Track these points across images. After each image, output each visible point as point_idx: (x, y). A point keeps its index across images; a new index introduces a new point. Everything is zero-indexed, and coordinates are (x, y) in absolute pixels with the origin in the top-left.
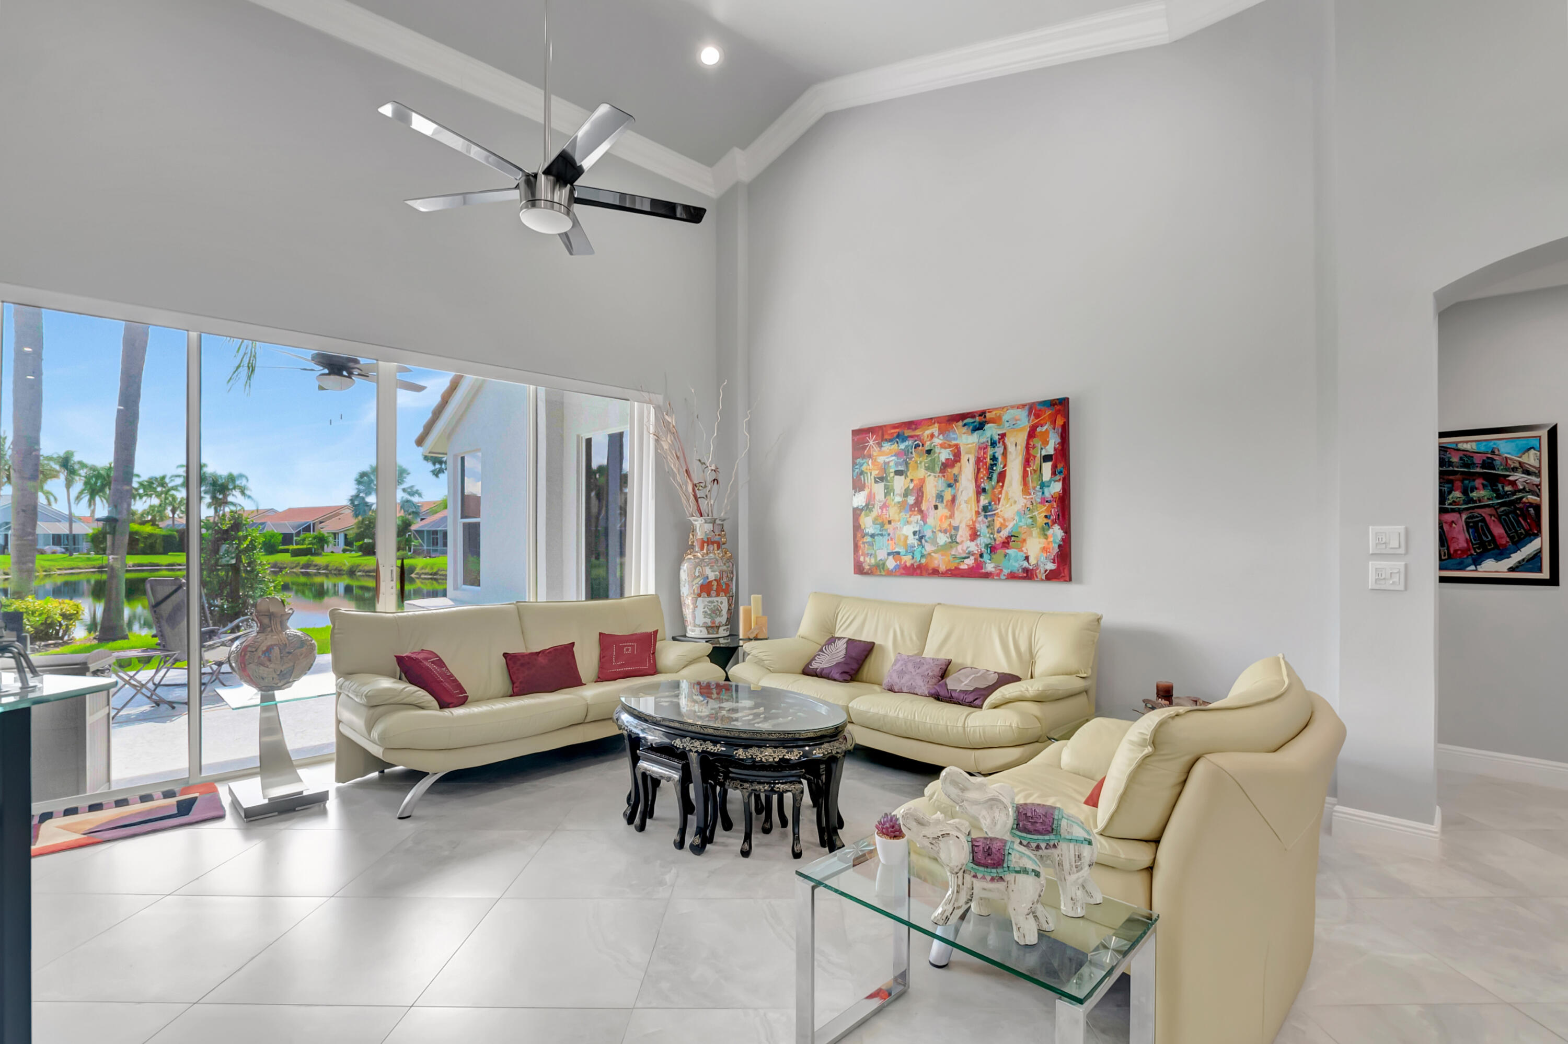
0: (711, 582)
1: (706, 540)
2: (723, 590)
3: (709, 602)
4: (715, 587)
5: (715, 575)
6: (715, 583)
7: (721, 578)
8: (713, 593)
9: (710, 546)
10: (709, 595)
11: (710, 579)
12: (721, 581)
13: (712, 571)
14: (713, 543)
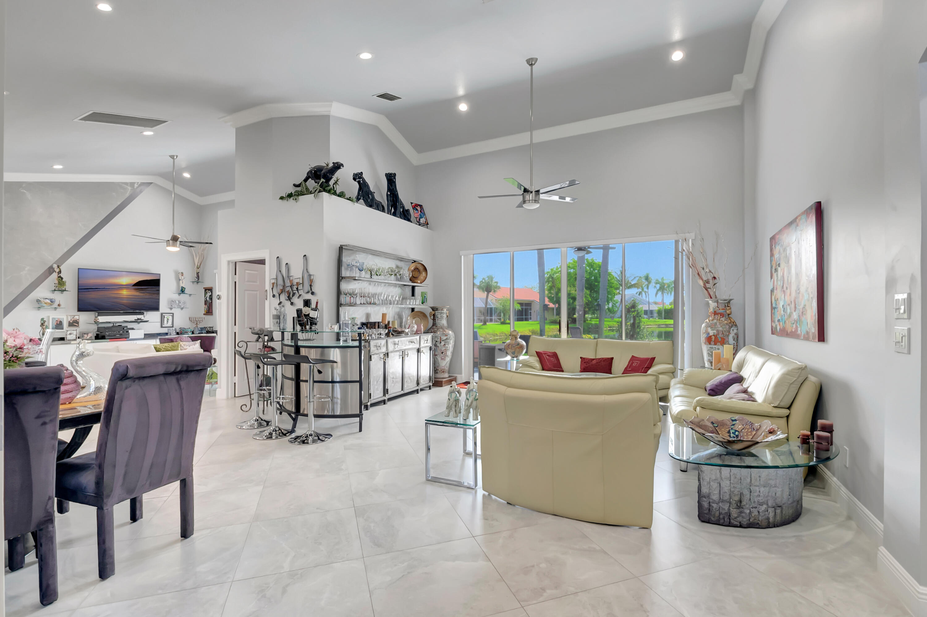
0: (711, 336)
1: (713, 312)
2: (719, 342)
3: (710, 348)
4: (713, 339)
5: (714, 332)
6: (713, 337)
7: (718, 334)
8: (712, 343)
9: (716, 315)
10: (710, 344)
11: (711, 335)
12: (718, 336)
13: (712, 330)
14: (718, 314)
